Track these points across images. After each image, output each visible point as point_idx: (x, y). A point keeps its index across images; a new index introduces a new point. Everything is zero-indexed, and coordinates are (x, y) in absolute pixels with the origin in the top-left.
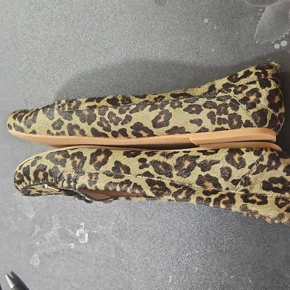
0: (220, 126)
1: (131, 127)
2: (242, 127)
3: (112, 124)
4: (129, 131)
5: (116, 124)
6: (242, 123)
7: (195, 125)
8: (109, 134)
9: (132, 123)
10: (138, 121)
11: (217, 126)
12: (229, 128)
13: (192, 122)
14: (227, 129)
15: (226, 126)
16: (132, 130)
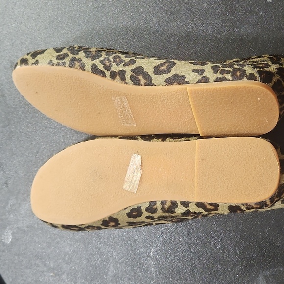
0: (222, 76)
1: (132, 70)
2: (245, 79)
3: (114, 64)
4: (129, 74)
5: (118, 64)
6: (246, 75)
7: (197, 74)
8: (108, 73)
9: (134, 66)
10: (141, 65)
11: (219, 75)
12: (231, 79)
13: (194, 71)
14: (229, 80)
15: (228, 76)
16: (131, 73)
